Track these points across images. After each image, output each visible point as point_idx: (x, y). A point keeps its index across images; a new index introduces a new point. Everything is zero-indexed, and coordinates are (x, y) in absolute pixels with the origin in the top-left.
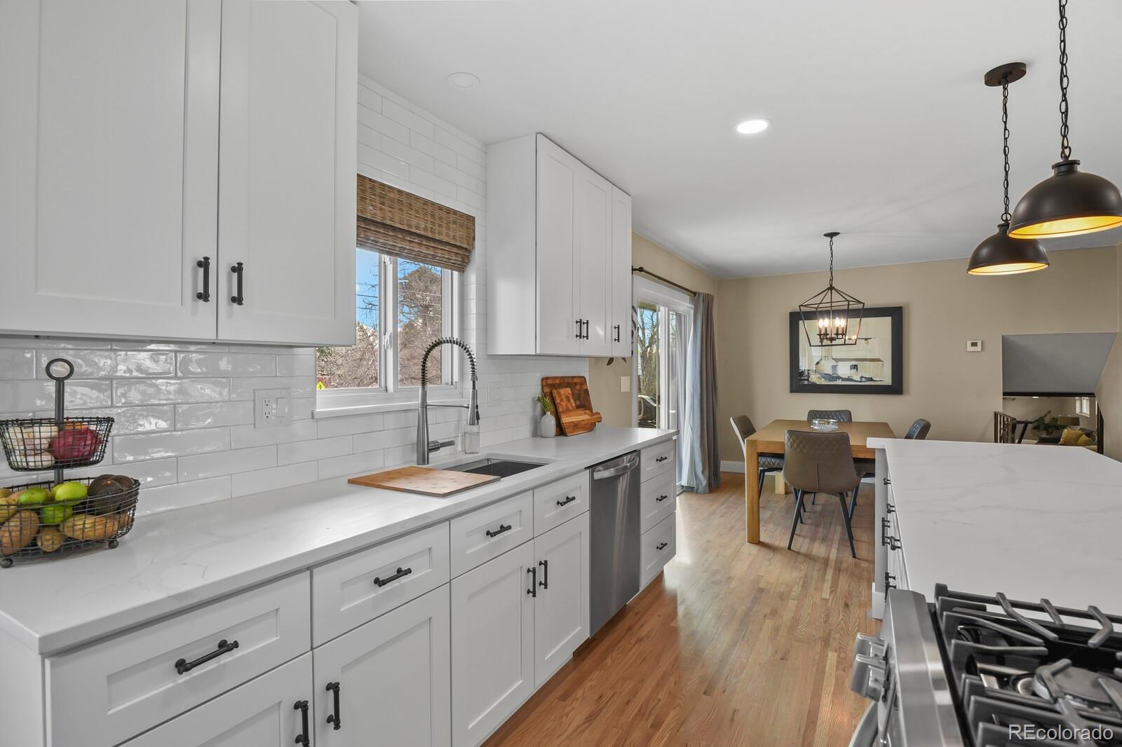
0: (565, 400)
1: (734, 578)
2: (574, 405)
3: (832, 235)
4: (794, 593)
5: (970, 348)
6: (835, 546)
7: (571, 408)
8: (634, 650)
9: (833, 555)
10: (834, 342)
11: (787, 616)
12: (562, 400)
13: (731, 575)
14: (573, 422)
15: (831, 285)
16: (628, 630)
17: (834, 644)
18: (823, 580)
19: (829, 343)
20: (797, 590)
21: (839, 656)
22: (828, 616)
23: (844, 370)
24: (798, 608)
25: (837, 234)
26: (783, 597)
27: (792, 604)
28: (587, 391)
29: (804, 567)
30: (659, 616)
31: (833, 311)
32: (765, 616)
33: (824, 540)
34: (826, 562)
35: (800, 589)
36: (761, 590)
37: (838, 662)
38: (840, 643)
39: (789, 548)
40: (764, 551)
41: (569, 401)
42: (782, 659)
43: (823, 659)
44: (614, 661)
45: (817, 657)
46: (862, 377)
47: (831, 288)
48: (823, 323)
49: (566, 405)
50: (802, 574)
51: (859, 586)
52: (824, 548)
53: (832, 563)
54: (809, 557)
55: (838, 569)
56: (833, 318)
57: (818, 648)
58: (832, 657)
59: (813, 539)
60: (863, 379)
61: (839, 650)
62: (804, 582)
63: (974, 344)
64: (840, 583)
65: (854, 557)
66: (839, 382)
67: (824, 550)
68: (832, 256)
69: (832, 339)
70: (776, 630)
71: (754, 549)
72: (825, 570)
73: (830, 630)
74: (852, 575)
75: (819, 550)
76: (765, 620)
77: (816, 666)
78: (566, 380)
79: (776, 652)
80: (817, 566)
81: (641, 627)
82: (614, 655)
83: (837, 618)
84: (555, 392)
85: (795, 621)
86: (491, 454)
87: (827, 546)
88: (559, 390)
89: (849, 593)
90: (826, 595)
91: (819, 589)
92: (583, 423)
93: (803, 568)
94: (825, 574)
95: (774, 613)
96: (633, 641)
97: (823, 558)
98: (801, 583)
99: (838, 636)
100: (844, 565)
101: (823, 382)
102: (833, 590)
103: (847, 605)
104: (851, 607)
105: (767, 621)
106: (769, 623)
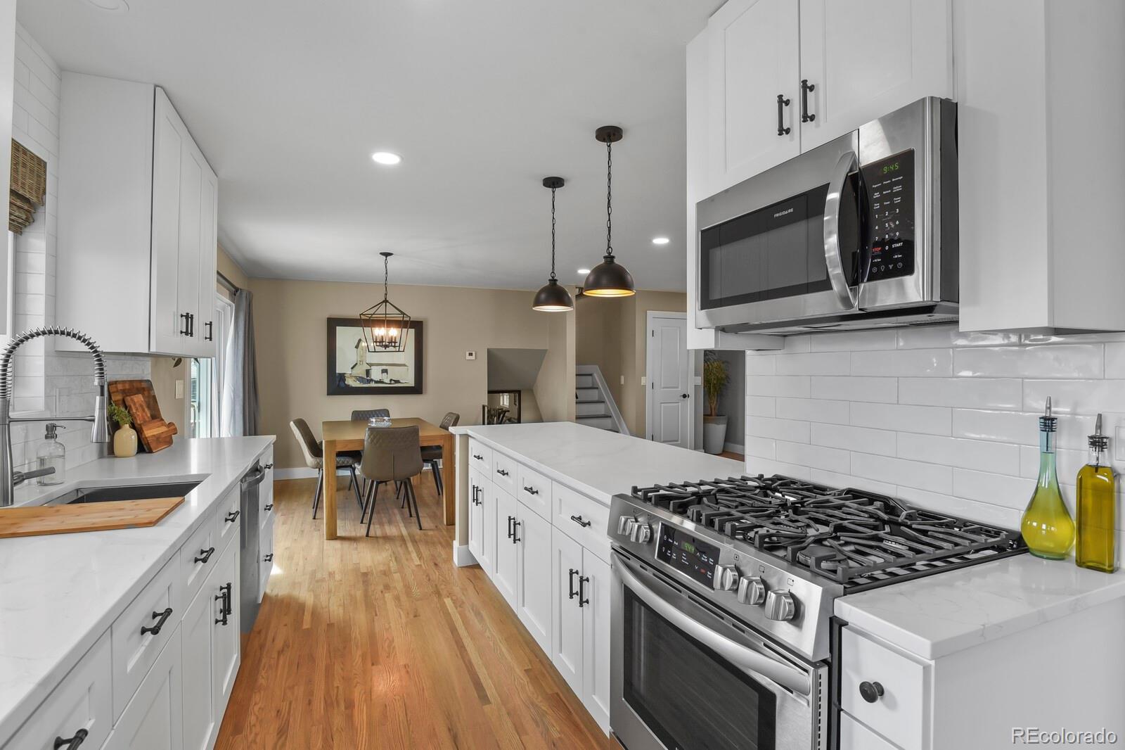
0: (140, 409)
1: (334, 572)
2: (149, 415)
3: (387, 255)
4: (392, 569)
5: (468, 357)
6: (402, 525)
7: (147, 420)
8: (281, 662)
9: (404, 532)
10: (387, 349)
11: (399, 586)
12: (137, 410)
13: (330, 570)
14: (154, 435)
15: (386, 299)
16: (261, 649)
17: (444, 593)
18: (409, 553)
19: (383, 349)
20: (393, 565)
21: (452, 599)
22: (428, 576)
23: (376, 374)
24: (404, 578)
25: (390, 254)
26: (385, 573)
27: (397, 576)
28: (154, 397)
29: (387, 546)
30: (286, 625)
31: (388, 321)
32: (382, 592)
33: (390, 522)
34: (402, 539)
35: (395, 564)
36: (365, 575)
37: (454, 603)
38: (448, 591)
39: (367, 535)
40: (346, 544)
41: (144, 410)
42: (415, 616)
43: (443, 606)
44: (268, 679)
45: (438, 605)
46: (391, 380)
47: (386, 301)
48: (380, 332)
49: (143, 416)
50: (390, 552)
51: (436, 549)
52: (394, 528)
53: (407, 538)
54: (386, 538)
55: (414, 541)
56: (387, 327)
57: (436, 599)
58: (448, 602)
59: (381, 524)
60: (393, 382)
61: (450, 595)
62: (396, 558)
63: (471, 354)
64: (422, 551)
65: (421, 529)
66: (373, 385)
67: (395, 531)
68: (387, 273)
69: (386, 346)
70: (397, 598)
71: (337, 544)
72: (405, 544)
73: (436, 585)
74: (427, 543)
75: (391, 530)
76: (384, 595)
77: (441, 612)
78: (134, 384)
79: (408, 614)
80: (398, 543)
81: (273, 641)
82: (263, 674)
83: (435, 575)
84: (128, 399)
85: (408, 588)
86: (82, 482)
87: (396, 526)
88: (132, 397)
89: (433, 556)
90: (418, 562)
91: (410, 559)
92: (163, 436)
93: (387, 548)
94: (407, 547)
95: (387, 587)
96: (275, 655)
97: (398, 536)
98: (393, 559)
99: (443, 587)
100: (417, 537)
101: (357, 384)
102: (420, 557)
103: (436, 564)
104: (440, 565)
105: (386, 595)
106: (388, 596)
